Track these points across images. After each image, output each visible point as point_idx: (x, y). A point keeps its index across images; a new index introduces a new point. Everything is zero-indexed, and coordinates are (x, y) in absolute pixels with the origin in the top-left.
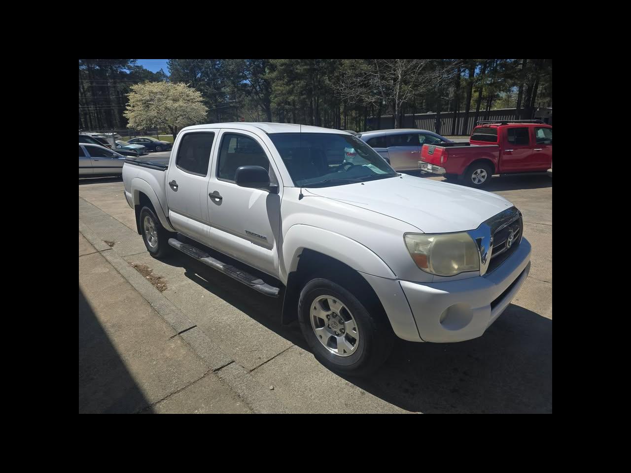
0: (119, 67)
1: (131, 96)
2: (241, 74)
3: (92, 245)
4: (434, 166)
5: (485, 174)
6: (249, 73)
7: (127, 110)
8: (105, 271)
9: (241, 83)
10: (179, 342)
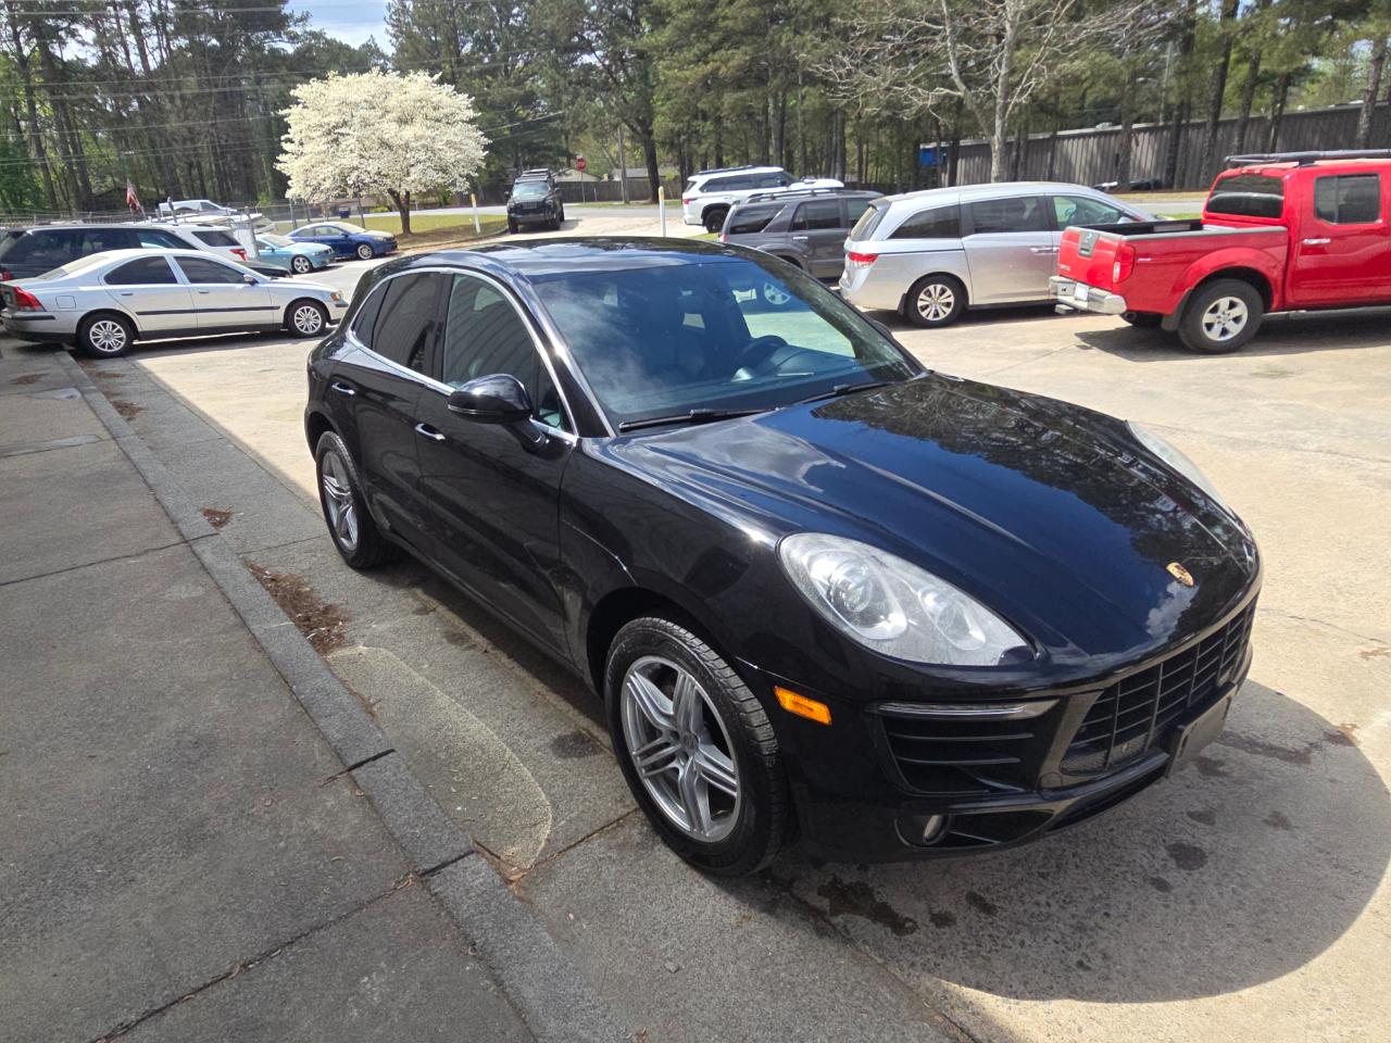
0: (266, 37)
1: (293, 115)
2: (576, 39)
3: (173, 522)
4: (1096, 291)
5: (1242, 310)
6: (598, 36)
7: (286, 153)
8: (194, 594)
9: (579, 62)
10: (347, 792)
